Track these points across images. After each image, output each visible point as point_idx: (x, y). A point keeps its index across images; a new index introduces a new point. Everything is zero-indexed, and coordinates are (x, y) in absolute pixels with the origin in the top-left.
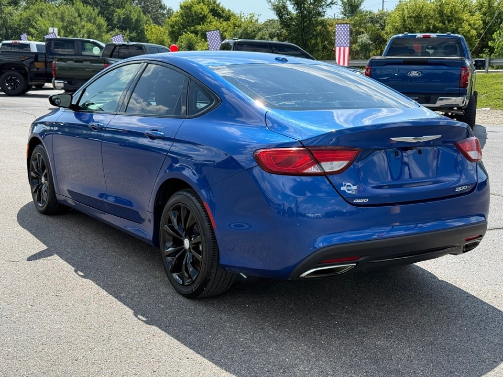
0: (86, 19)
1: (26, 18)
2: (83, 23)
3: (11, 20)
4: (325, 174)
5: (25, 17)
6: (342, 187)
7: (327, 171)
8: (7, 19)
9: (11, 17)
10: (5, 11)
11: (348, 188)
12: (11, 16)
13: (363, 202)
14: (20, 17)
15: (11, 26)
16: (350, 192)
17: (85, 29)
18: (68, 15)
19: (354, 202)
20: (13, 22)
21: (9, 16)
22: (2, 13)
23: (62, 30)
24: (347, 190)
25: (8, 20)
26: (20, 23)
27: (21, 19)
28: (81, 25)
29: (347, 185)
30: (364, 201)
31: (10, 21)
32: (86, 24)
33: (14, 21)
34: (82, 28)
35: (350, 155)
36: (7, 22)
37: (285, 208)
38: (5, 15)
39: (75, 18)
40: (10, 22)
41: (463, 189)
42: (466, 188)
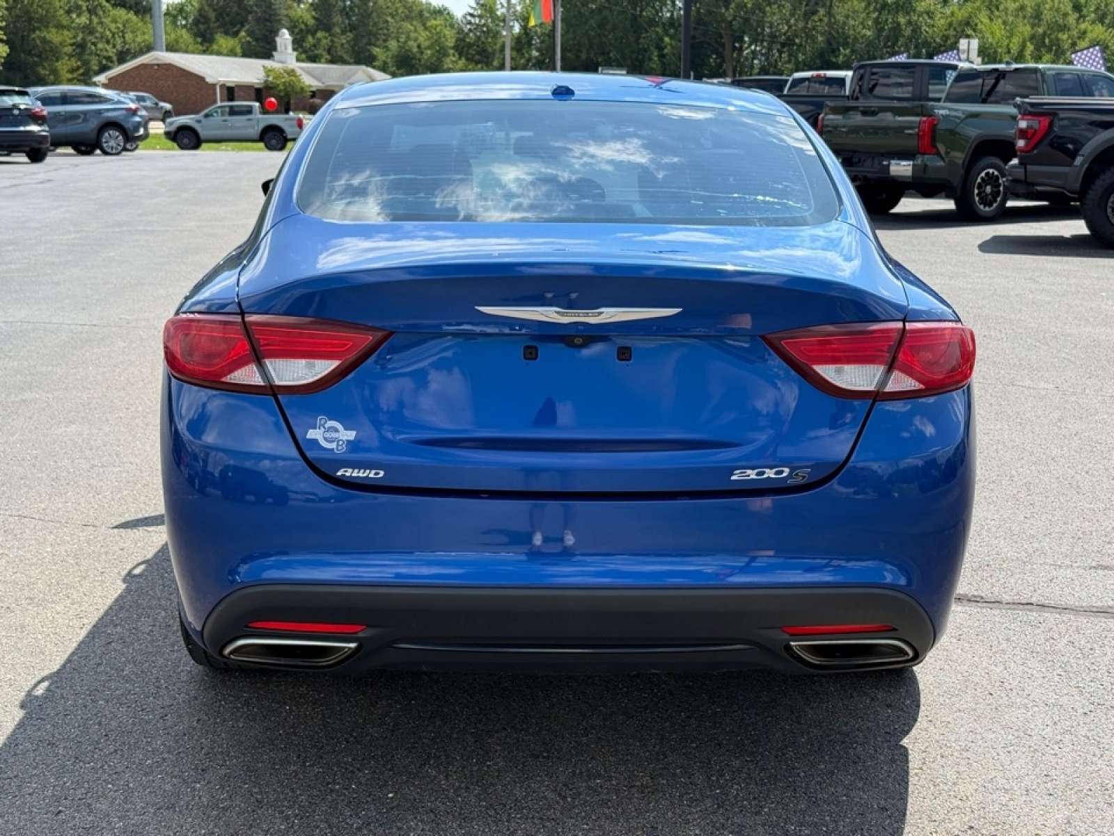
0: (1093, 15)
1: (961, 21)
2: (1083, 26)
3: (929, 26)
4: (272, 391)
5: (960, 18)
6: (311, 431)
7: (278, 382)
8: (921, 26)
9: (929, 21)
10: (918, 9)
11: (327, 435)
12: (930, 17)
13: (367, 477)
14: (949, 19)
15: (926, 40)
16: (333, 446)
17: (1087, 39)
18: (1051, 9)
19: (339, 474)
20: (934, 31)
21: (926, 18)
22: (912, 13)
23: (1028, 44)
24: (326, 439)
25: (923, 28)
26: (948, 32)
27: (950, 25)
28: (1076, 30)
29: (326, 426)
30: (372, 475)
31: (927, 29)
32: (1090, 28)
33: (935, 29)
34: (1079, 38)
35: (346, 345)
36: (921, 33)
37: (210, 468)
38: (919, 16)
39: (1065, 15)
40: (927, 32)
41: (765, 476)
42: (784, 475)
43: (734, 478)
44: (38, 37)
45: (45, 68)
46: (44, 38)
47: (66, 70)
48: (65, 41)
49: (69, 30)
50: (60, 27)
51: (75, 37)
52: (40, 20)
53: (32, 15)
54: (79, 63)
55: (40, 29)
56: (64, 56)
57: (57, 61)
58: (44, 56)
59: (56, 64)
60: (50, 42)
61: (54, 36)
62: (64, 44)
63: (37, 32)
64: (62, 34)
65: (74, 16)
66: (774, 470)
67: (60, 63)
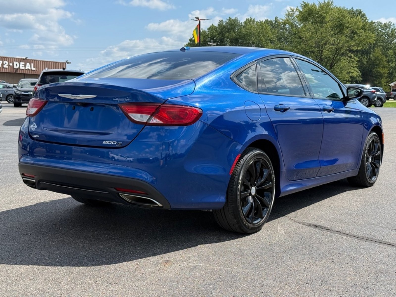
6: (31, 125)
19: (33, 136)
24: (33, 128)
30: (37, 137)
41: (111, 143)
42: (115, 143)
43: (103, 143)
44: (376, 70)
45: (377, 81)
46: (378, 71)
47: (384, 82)
48: (385, 72)
49: (387, 68)
50: (384, 67)
51: (389, 70)
52: (377, 65)
53: (375, 63)
54: (389, 80)
55: (376, 68)
56: (384, 77)
57: (381, 79)
58: (377, 77)
59: (381, 80)
60: (380, 72)
61: (382, 70)
62: (385, 73)
63: (375, 69)
64: (385, 70)
65: (390, 63)
66: (113, 142)
67: (382, 80)
